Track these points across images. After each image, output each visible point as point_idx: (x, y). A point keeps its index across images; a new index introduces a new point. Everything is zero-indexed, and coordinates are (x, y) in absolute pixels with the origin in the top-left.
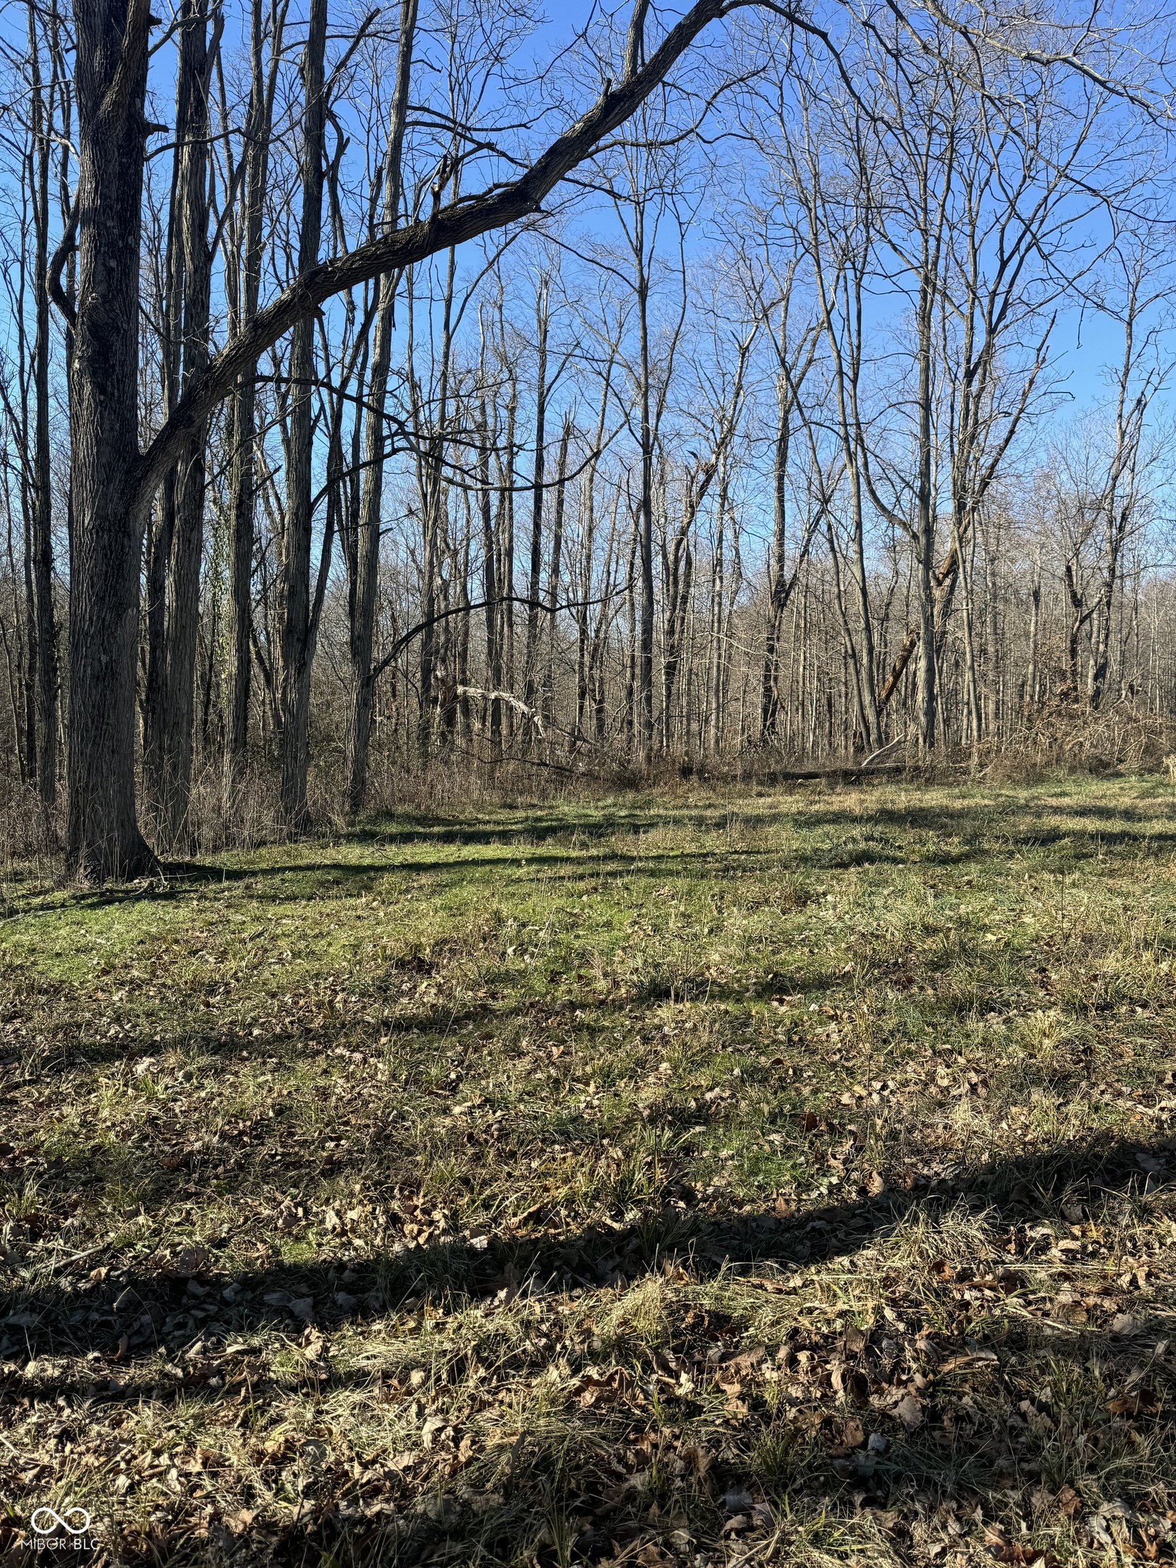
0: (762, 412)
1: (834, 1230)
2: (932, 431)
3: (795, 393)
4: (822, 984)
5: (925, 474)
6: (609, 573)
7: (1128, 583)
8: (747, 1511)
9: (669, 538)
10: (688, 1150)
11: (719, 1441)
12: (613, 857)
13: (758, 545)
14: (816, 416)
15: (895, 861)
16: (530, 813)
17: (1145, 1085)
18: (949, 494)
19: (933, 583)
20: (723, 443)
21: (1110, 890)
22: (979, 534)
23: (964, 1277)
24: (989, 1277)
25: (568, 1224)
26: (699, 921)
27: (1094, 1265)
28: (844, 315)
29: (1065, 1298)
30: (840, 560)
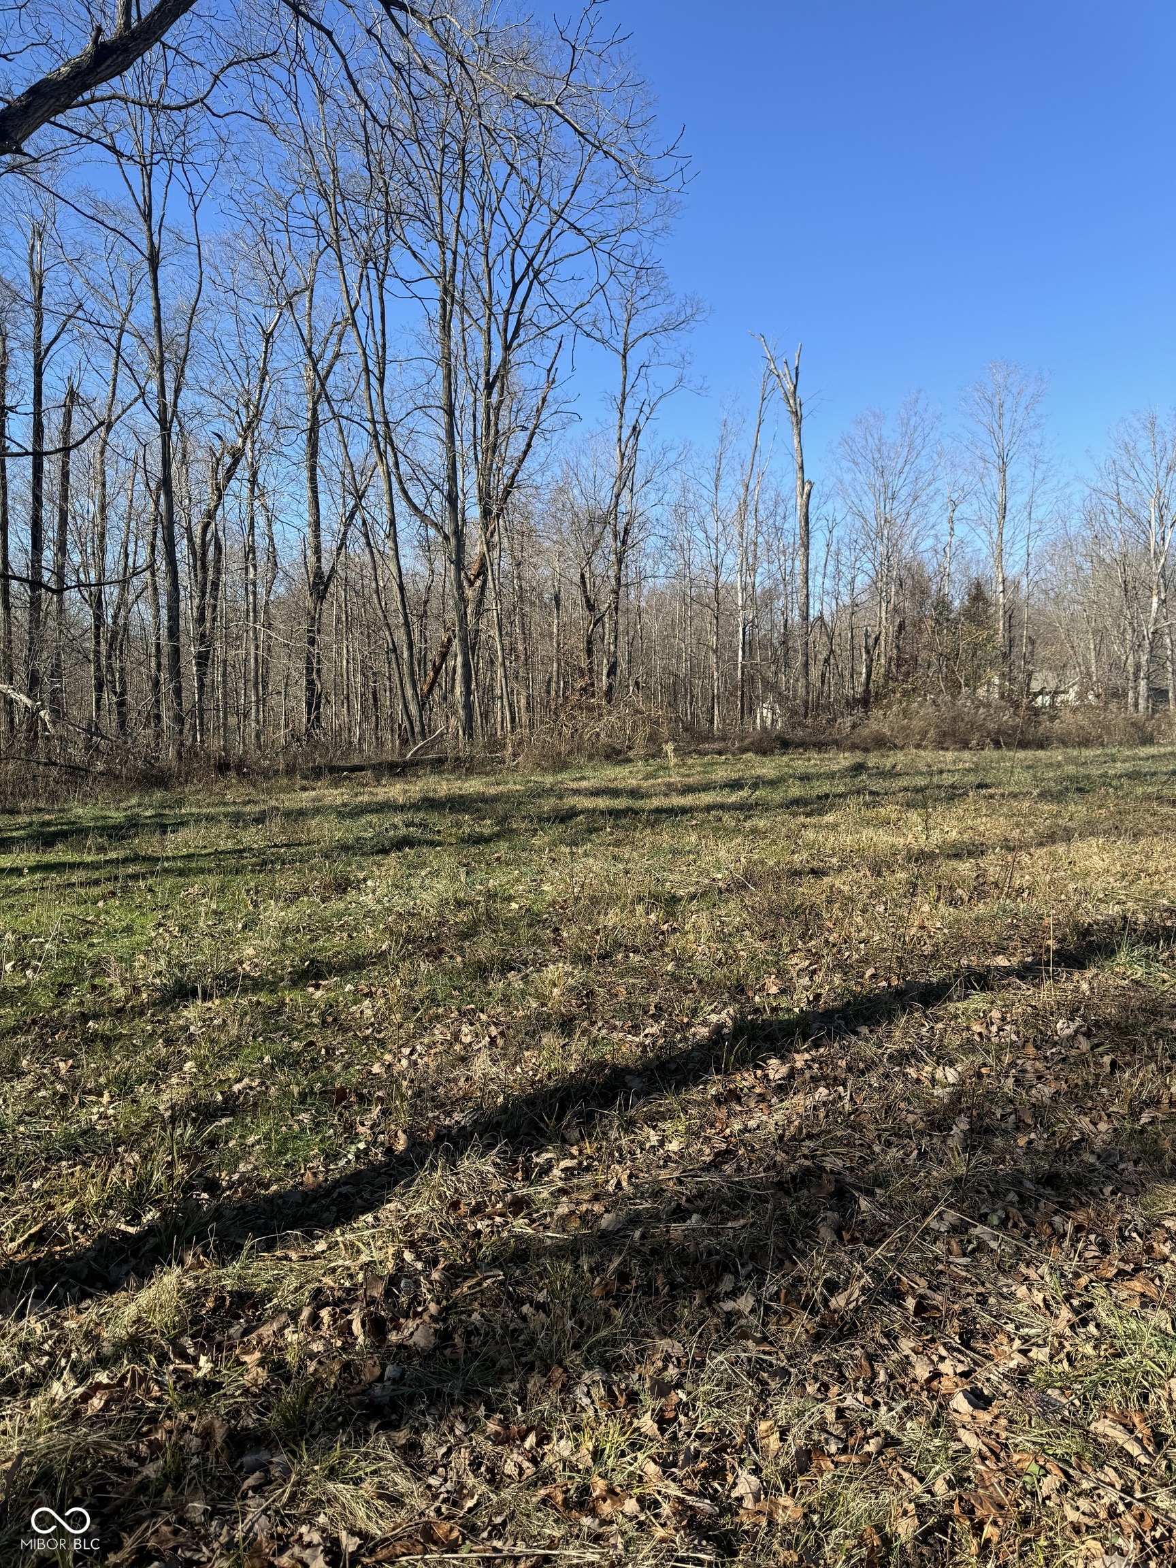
0: (291, 400)
1: (359, 1193)
2: (457, 437)
3: (323, 385)
4: (358, 964)
5: (452, 478)
6: (127, 556)
7: (633, 593)
8: (264, 1467)
9: (194, 520)
10: (212, 1142)
11: (238, 1411)
12: (135, 859)
13: (292, 535)
14: (346, 410)
15: (433, 844)
16: (35, 818)
17: (635, 1017)
18: (475, 500)
19: (465, 584)
20: (249, 428)
21: (614, 857)
22: (505, 541)
23: (477, 1210)
24: (499, 1206)
25: (76, 1238)
26: (232, 917)
27: (588, 1177)
28: (368, 314)
29: (563, 1210)
30: (377, 556)
